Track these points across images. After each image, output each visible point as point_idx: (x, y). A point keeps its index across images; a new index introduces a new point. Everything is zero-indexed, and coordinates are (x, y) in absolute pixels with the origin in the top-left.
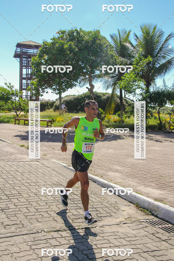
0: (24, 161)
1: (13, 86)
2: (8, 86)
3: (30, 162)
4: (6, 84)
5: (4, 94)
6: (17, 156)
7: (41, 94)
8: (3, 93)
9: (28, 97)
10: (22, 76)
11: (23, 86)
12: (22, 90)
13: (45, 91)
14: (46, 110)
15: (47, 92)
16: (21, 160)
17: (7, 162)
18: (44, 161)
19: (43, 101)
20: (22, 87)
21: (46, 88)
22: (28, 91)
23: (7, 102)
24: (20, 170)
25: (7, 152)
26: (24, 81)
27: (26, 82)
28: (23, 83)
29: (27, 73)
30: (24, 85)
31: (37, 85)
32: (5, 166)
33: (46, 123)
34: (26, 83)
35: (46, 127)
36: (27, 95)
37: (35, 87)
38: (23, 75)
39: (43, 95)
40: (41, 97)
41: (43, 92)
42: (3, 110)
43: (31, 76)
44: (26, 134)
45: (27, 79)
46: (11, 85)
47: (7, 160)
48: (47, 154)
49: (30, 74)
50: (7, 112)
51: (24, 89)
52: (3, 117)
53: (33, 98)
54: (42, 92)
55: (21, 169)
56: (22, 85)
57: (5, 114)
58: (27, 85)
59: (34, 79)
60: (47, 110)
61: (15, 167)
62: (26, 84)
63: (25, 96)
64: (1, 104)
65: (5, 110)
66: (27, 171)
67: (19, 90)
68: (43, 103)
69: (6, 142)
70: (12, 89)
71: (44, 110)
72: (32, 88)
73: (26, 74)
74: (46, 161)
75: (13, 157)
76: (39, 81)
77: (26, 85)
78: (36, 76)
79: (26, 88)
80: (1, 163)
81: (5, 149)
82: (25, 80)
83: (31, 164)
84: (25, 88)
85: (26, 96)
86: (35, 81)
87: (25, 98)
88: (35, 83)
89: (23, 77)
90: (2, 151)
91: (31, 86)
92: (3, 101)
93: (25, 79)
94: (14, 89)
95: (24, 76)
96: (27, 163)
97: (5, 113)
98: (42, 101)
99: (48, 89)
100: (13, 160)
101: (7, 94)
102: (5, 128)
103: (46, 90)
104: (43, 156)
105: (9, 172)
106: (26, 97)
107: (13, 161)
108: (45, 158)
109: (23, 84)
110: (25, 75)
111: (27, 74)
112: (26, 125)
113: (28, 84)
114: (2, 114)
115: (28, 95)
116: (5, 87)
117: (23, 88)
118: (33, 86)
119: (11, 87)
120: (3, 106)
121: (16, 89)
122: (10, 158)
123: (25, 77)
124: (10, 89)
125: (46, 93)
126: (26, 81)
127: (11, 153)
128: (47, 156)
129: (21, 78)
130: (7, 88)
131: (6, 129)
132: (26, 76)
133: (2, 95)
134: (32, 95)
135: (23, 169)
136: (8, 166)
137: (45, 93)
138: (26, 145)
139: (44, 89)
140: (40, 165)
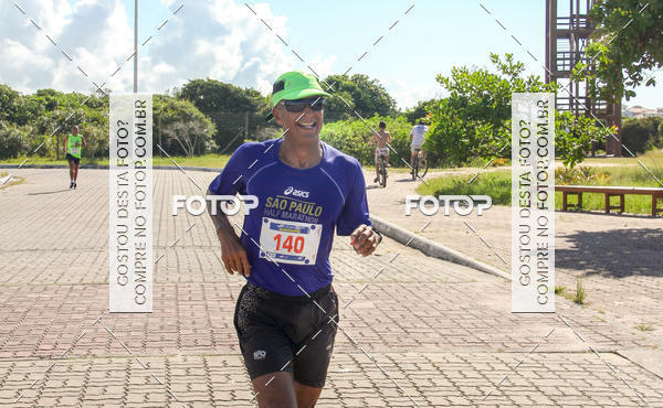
0: (562, 350)
1: (520, 66)
2: (504, 68)
3: (588, 356)
4: (495, 58)
5: (488, 97)
6: (536, 329)
7: (628, 88)
8: (485, 92)
9: (578, 104)
10: (555, 24)
11: (558, 62)
12: (554, 78)
13: (641, 79)
14: (649, 152)
15: (651, 82)
16: (551, 348)
17: (500, 351)
18: (641, 351)
19: (638, 117)
20: (554, 67)
21: (648, 65)
22: (578, 79)
23: (498, 125)
24: (548, 385)
25: (501, 314)
26: (563, 45)
27: (572, 47)
28: (558, 50)
29: (575, 13)
30: (564, 59)
31: (610, 56)
32: (493, 369)
33: (649, 199)
34: (568, 50)
35: (649, 217)
36: (574, 95)
37: (603, 64)
38: (558, 21)
39: (633, 94)
40: (628, 99)
41: (636, 81)
42: (486, 155)
43: (587, 23)
44: (572, 244)
45: (576, 34)
46: (515, 63)
47: (500, 346)
48: (654, 326)
49: (582, 16)
50: (501, 161)
51: (564, 74)
52: (486, 182)
53: (599, 104)
54: (629, 80)
55: (550, 383)
56: (555, 59)
57: (494, 169)
58: (576, 57)
59: (601, 32)
60: (655, 149)
61: (528, 373)
62: (571, 52)
63: (567, 101)
64: (478, 133)
65: (492, 155)
66: (572, 391)
67: (543, 79)
68: (638, 124)
69: (497, 276)
70: (516, 75)
71: (642, 152)
72: (594, 68)
73: (569, 15)
74: (650, 352)
75: (519, 333)
76: (619, 43)
77: (571, 59)
78: (607, 22)
79: (570, 72)
80: (478, 355)
81: (488, 303)
82: (568, 41)
83: (591, 363)
84: (567, 68)
85: (571, 98)
86: (603, 43)
87: (567, 107)
88: (602, 49)
89: (559, 27)
90: (482, 309)
91: (588, 60)
92: (483, 124)
93: (565, 35)
94: (524, 76)
95: (563, 25)
96: (573, 357)
97: (494, 166)
98: (634, 114)
99: (655, 68)
100: (520, 344)
101: (499, 96)
102: (493, 222)
103: (646, 73)
104: (639, 332)
105: (507, 393)
106: (571, 104)
107: (520, 350)
108: (643, 339)
109: (559, 56)
110: (568, 21)
111: (572, 17)
112: (571, 211)
113: (578, 53)
114: (481, 170)
115: (580, 95)
116: (493, 70)
117: (560, 68)
118: (597, 62)
119: (514, 70)
120: (485, 142)
121: (533, 77)
122: (510, 339)
123: (567, 27)
124: (508, 78)
125: (648, 84)
126: (571, 43)
127: (514, 317)
128: (654, 333)
129: (553, 34)
130: (499, 73)
131: (498, 227)
132: (572, 23)
133: (480, 100)
134: (594, 93)
135: (560, 382)
136: (502, 367)
137: (643, 83)
138: (569, 287)
139: (638, 69)
140: (627, 370)
